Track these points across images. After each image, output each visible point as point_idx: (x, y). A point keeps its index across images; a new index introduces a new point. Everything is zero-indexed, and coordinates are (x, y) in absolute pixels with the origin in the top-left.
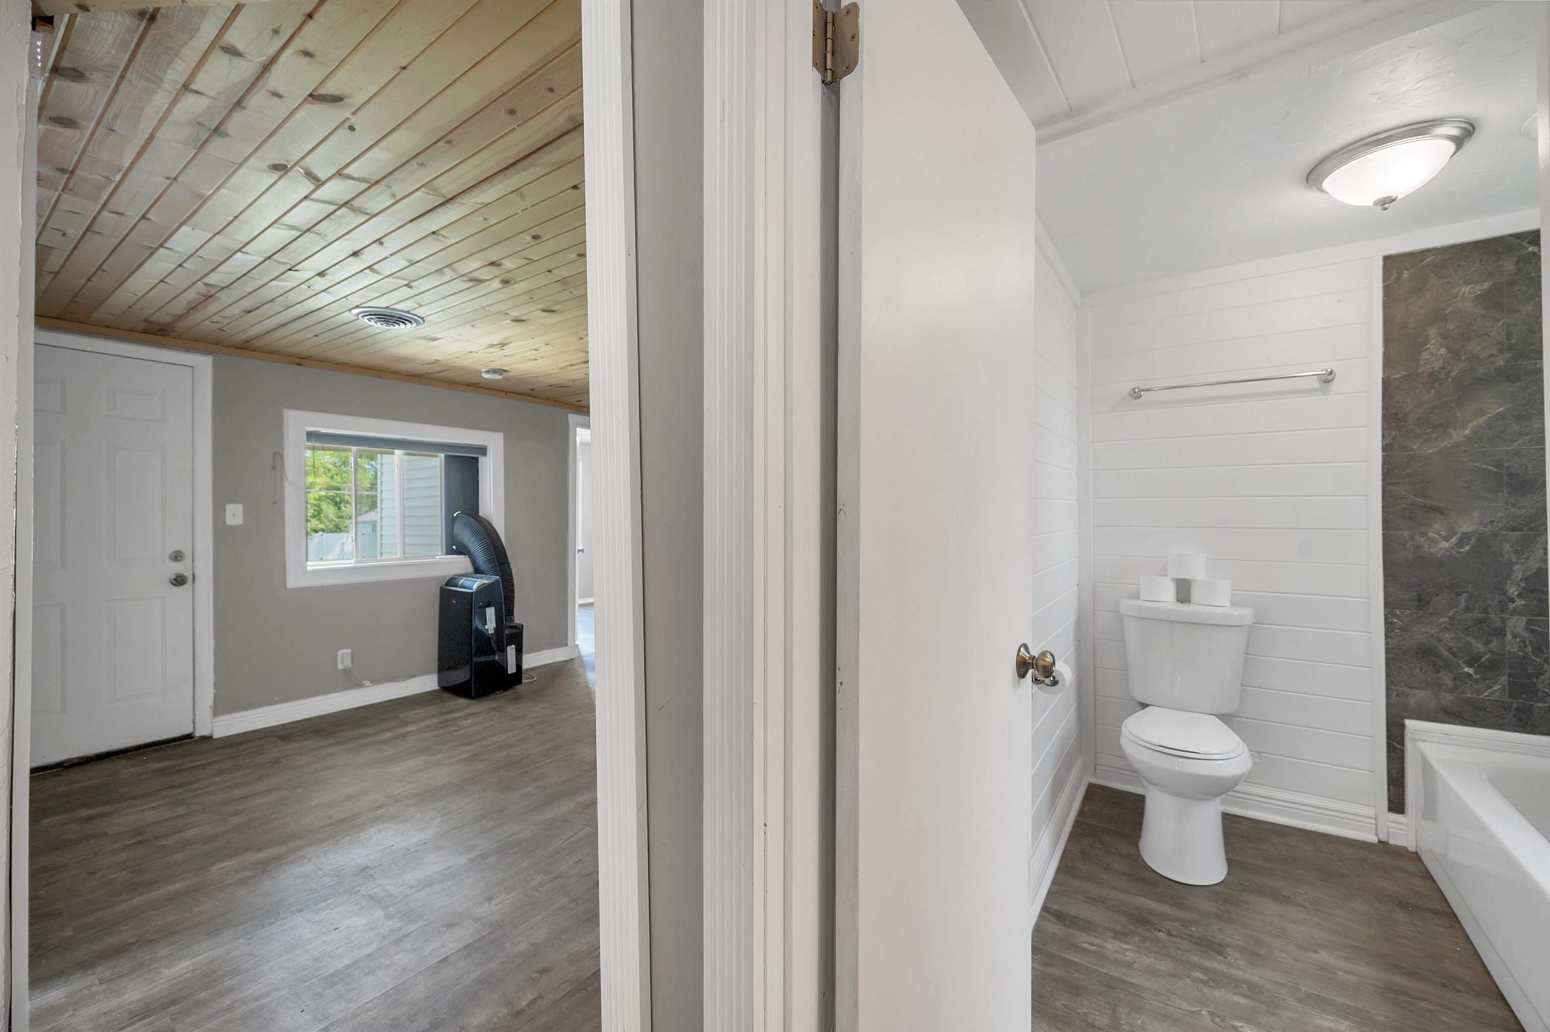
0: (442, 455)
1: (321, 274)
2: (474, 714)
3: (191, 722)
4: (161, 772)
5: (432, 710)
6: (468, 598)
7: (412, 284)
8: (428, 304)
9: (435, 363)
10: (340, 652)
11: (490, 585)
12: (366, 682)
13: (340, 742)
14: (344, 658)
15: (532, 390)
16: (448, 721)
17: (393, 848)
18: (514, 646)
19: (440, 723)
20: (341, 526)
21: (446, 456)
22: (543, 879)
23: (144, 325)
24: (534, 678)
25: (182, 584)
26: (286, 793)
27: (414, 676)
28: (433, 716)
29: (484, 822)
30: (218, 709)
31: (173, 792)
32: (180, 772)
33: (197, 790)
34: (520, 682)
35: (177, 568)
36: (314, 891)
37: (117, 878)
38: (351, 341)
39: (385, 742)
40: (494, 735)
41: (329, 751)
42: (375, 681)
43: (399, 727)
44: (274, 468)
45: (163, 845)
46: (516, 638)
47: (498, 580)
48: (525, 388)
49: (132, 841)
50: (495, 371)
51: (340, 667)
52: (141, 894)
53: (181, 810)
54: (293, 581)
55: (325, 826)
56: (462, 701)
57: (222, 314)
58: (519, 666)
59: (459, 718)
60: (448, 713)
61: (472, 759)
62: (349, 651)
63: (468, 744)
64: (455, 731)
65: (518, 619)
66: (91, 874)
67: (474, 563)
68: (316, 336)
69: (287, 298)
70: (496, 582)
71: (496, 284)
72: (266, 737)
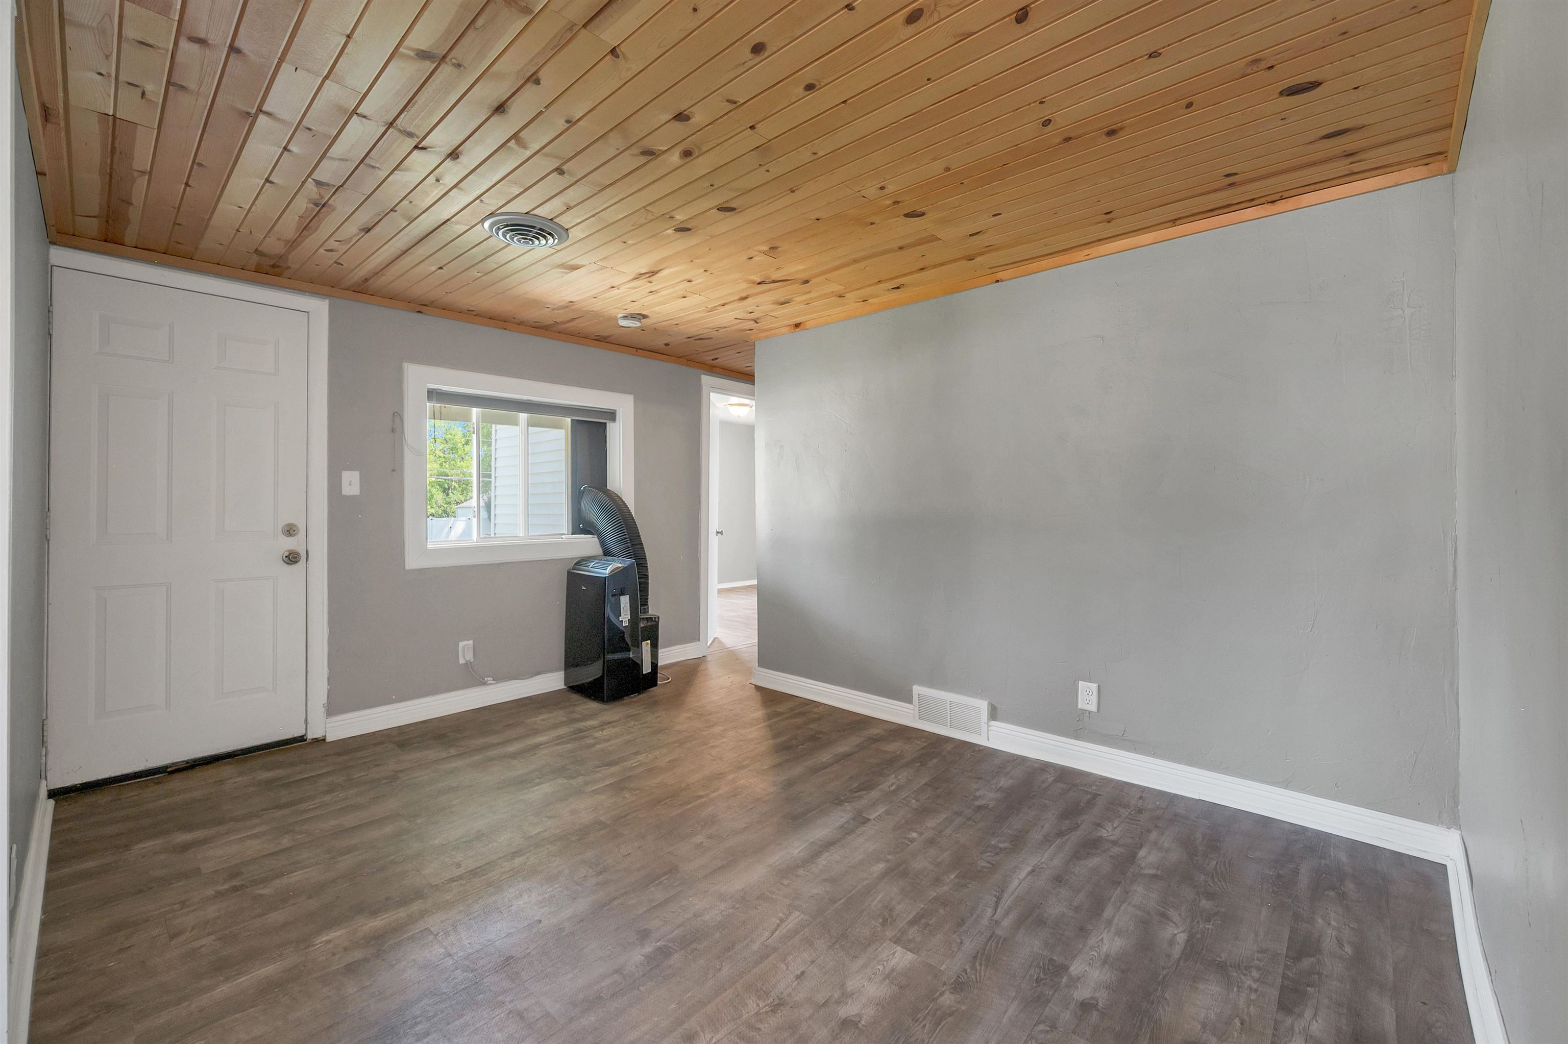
0: (568, 421)
1: (454, 155)
2: (610, 723)
3: (303, 722)
4: (269, 784)
5: (559, 715)
6: (601, 583)
7: (565, 168)
8: (578, 204)
9: (567, 307)
10: (461, 644)
11: (625, 568)
12: (489, 679)
13: (465, 753)
14: (465, 650)
15: (667, 345)
16: (581, 731)
17: (541, 925)
18: (649, 641)
19: (573, 733)
20: (448, 510)
21: (572, 420)
22: (758, 1005)
23: (255, 258)
24: (669, 679)
25: (296, 562)
26: (405, 824)
27: (538, 673)
28: (563, 724)
29: (653, 889)
30: (332, 710)
31: (279, 813)
32: (288, 785)
33: (306, 811)
34: (655, 684)
35: (290, 544)
36: (444, 996)
37: (202, 946)
38: (480, 275)
39: (514, 756)
40: (637, 753)
41: (453, 765)
42: (499, 679)
43: (527, 736)
44: (393, 430)
45: (262, 895)
46: (652, 633)
47: (633, 563)
48: (659, 343)
49: (226, 886)
50: (633, 317)
51: (462, 661)
52: (227, 979)
53: (286, 842)
54: (413, 562)
55: (452, 880)
56: (593, 705)
57: (337, 236)
58: (654, 666)
59: (594, 728)
60: (578, 720)
61: (619, 787)
62: (471, 642)
63: (610, 764)
64: (593, 745)
65: (652, 611)
66: (172, 937)
67: (603, 543)
68: (441, 268)
69: (411, 202)
70: (630, 566)
71: (675, 158)
72: (382, 743)
